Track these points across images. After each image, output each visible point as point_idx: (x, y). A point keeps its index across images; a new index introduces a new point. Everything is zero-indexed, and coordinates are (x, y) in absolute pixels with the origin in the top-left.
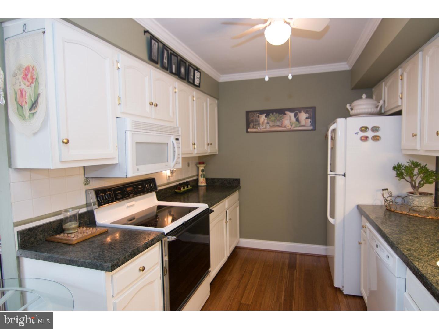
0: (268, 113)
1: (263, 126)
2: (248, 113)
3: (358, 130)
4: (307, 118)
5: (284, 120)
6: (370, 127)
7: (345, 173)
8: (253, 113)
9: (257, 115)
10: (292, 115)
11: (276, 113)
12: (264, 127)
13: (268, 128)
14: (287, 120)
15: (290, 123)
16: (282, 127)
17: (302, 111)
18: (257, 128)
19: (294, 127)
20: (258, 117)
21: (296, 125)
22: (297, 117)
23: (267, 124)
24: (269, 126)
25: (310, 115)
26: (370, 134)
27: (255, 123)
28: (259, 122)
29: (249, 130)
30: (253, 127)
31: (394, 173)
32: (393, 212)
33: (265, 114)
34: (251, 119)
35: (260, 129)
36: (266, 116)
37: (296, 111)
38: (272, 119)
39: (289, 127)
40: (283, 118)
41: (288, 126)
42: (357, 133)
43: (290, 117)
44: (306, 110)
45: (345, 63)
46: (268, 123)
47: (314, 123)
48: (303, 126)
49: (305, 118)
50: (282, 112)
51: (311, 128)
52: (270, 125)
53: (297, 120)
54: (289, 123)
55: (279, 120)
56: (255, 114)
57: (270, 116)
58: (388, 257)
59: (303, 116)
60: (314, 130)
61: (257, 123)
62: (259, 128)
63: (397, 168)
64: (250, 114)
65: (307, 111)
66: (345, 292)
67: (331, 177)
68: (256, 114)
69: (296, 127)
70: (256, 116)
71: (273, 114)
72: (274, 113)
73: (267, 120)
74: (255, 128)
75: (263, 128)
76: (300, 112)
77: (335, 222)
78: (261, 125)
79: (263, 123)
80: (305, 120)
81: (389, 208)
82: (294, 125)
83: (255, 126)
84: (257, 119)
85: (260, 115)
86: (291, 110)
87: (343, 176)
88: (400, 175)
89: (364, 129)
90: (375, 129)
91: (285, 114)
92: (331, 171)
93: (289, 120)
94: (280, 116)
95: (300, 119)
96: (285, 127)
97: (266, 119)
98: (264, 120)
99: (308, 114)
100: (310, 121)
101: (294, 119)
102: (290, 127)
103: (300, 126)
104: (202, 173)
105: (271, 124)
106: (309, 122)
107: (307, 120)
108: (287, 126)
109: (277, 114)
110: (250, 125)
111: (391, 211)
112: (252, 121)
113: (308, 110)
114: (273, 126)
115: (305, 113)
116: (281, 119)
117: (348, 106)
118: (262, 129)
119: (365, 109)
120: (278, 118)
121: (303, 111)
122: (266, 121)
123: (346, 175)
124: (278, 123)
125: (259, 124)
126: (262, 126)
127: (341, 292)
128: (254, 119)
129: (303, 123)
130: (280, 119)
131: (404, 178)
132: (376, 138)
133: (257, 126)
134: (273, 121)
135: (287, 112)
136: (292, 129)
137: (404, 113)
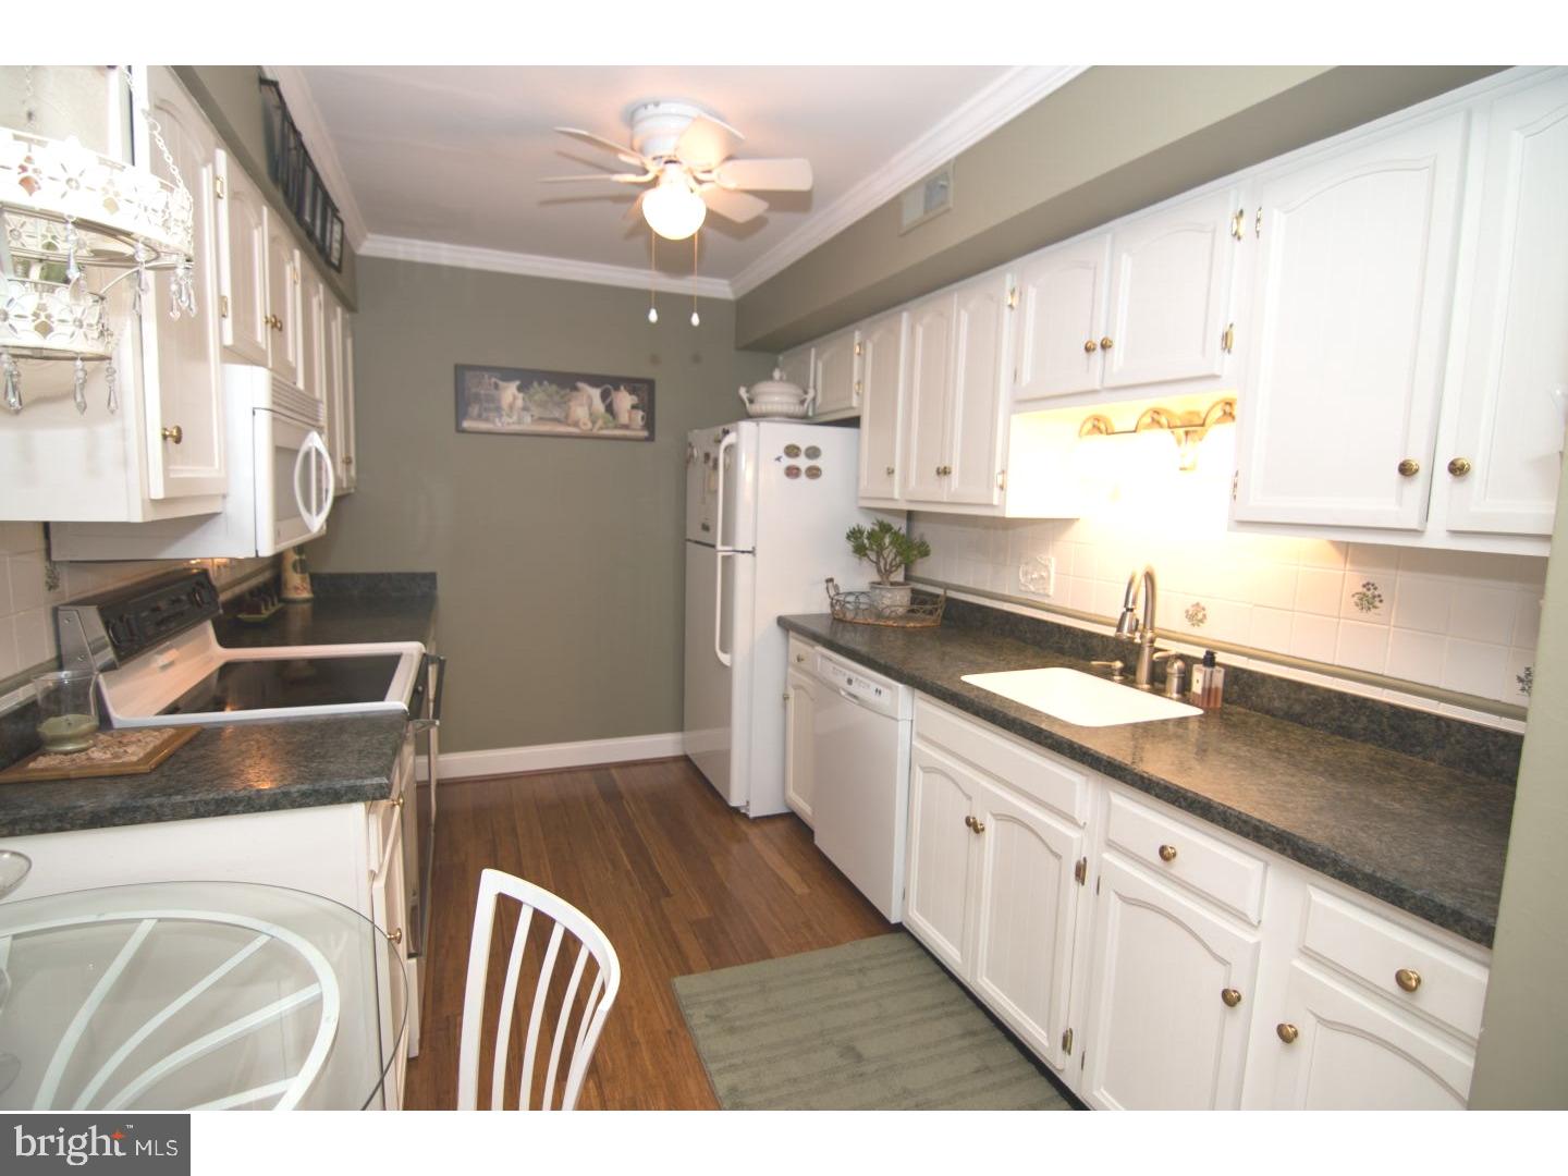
0: (527, 378)
1: (511, 417)
2: (460, 370)
3: (781, 453)
4: (634, 407)
5: (572, 404)
6: (803, 448)
7: (754, 548)
8: (478, 373)
9: (493, 380)
10: (596, 393)
11: (551, 382)
12: (515, 418)
13: (528, 424)
14: (581, 405)
15: (591, 414)
16: (569, 425)
17: (622, 388)
18: (494, 422)
19: (601, 428)
20: (496, 386)
21: (605, 423)
22: (608, 401)
23: (525, 413)
24: (528, 419)
25: (641, 400)
26: (802, 462)
27: (485, 405)
28: (499, 401)
29: (466, 424)
30: (479, 417)
31: (849, 546)
32: (850, 622)
33: (518, 383)
34: (474, 390)
35: (503, 424)
36: (520, 389)
37: (608, 384)
38: (536, 397)
39: (586, 426)
40: (569, 400)
41: (585, 424)
42: (778, 459)
43: (590, 398)
44: (633, 385)
45: (725, 282)
46: (525, 409)
47: (649, 424)
48: (626, 427)
49: (629, 407)
50: (567, 382)
51: (645, 434)
52: (532, 416)
53: (610, 409)
54: (587, 416)
55: (558, 405)
56: (486, 376)
57: (532, 391)
58: (878, 692)
59: (624, 400)
60: (651, 438)
61: (492, 406)
62: (497, 420)
63: (855, 535)
64: (469, 375)
65: (634, 387)
66: (752, 815)
67: (723, 557)
68: (490, 378)
69: (607, 428)
70: (490, 385)
71: (540, 384)
72: (546, 383)
73: (523, 399)
74: (487, 420)
75: (511, 421)
76: (617, 389)
77: (732, 660)
78: (504, 413)
79: (511, 407)
80: (630, 413)
81: (841, 616)
82: (600, 423)
83: (485, 415)
84: (493, 392)
85: (501, 383)
86: (594, 381)
87: (750, 555)
88: (860, 550)
89: (792, 451)
90: (813, 452)
91: (576, 389)
92: (724, 544)
93: (586, 408)
94: (563, 392)
95: (615, 406)
96: (576, 424)
97: (521, 395)
98: (515, 398)
99: (638, 396)
100: (643, 418)
101: (599, 406)
102: (590, 425)
103: (616, 427)
104: (297, 557)
105: (537, 412)
106: (640, 418)
107: (635, 411)
108: (581, 424)
109: (554, 388)
110: (470, 409)
111: (846, 622)
112: (477, 398)
113: (637, 385)
114: (541, 419)
115: (630, 394)
116: (565, 403)
117: (743, 392)
118: (509, 424)
119: (782, 403)
120: (557, 398)
121: (625, 388)
122: (519, 403)
123: (758, 552)
124: (557, 414)
125: (498, 409)
126: (509, 416)
127: (745, 816)
128: (482, 392)
129: (624, 418)
130: (563, 403)
131: (866, 555)
132: (814, 473)
133: (492, 415)
134: (542, 405)
135: (581, 385)
136: (595, 431)
137: (865, 422)
